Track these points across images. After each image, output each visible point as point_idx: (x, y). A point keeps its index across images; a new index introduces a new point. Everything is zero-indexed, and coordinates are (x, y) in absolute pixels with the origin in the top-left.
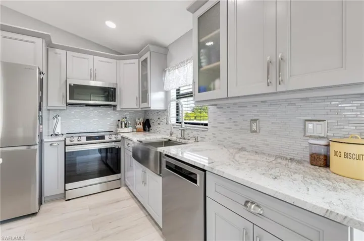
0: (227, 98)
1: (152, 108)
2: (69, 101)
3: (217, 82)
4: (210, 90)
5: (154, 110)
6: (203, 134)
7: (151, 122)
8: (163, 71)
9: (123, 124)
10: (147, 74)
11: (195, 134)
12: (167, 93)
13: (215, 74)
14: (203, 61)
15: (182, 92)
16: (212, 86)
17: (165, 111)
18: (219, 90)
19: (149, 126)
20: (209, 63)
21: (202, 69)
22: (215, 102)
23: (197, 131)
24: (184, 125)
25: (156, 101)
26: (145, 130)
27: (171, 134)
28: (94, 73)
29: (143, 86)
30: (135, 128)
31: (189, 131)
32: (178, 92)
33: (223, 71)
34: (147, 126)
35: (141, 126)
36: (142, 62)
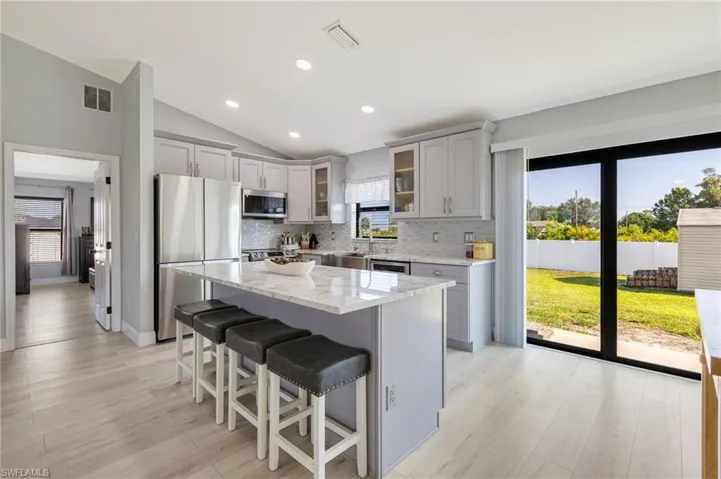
0: (419, 218)
1: (333, 222)
2: (245, 214)
3: (411, 205)
4: (403, 211)
5: (335, 225)
6: (392, 247)
7: (318, 237)
8: (343, 182)
9: (290, 239)
10: (326, 185)
12: (346, 206)
13: (410, 199)
14: (399, 187)
15: (362, 206)
16: (406, 207)
17: (344, 226)
18: (412, 211)
19: (317, 243)
21: (397, 193)
22: (407, 221)
24: (372, 239)
25: (336, 213)
26: (311, 247)
27: (355, 249)
28: (263, 181)
29: (318, 197)
30: (300, 244)
31: (377, 245)
32: (358, 205)
33: (416, 198)
34: (314, 242)
35: (308, 243)
36: (317, 171)
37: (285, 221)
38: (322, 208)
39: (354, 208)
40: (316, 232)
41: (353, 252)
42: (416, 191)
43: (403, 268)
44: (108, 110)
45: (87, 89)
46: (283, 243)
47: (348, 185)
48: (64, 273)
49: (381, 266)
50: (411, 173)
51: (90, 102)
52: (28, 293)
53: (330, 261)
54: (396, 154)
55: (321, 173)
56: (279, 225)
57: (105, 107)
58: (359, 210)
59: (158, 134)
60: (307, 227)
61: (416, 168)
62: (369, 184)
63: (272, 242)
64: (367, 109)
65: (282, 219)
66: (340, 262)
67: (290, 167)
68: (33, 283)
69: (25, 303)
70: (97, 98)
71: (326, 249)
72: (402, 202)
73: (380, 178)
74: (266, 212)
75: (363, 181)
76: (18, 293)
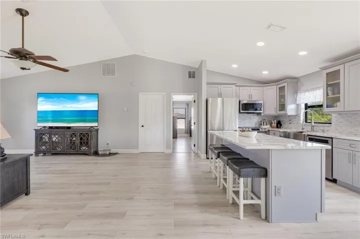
0: (344, 111)
1: (288, 114)
2: (242, 111)
3: (338, 104)
4: (334, 107)
6: (328, 128)
7: (282, 122)
8: (296, 92)
9: (265, 123)
10: (285, 95)
11: (322, 128)
12: (298, 106)
13: (338, 100)
14: (330, 93)
15: (308, 105)
16: (335, 105)
17: (297, 116)
18: (339, 106)
19: (281, 125)
20: (334, 94)
21: (328, 97)
22: (340, 113)
23: (323, 127)
24: (313, 124)
25: (291, 109)
26: (277, 127)
27: (303, 129)
28: (250, 96)
29: (280, 101)
30: (271, 126)
31: (317, 128)
32: (306, 105)
33: (342, 99)
34: (279, 125)
35: (275, 125)
36: (279, 88)
37: (262, 114)
38: (282, 107)
39: (303, 106)
40: (281, 119)
41: (301, 130)
42: (341, 95)
43: (327, 141)
44: (195, 78)
45: (189, 72)
46: (261, 125)
47: (299, 94)
48: (186, 133)
49: (312, 139)
50: (338, 84)
51: (190, 77)
52: (177, 138)
53: (287, 135)
54: (327, 74)
55: (282, 89)
56: (259, 116)
57: (194, 77)
58: (307, 107)
59: (208, 84)
60: (275, 117)
61: (341, 80)
62: (312, 93)
63: (256, 124)
64: (303, 53)
65: (261, 113)
66: (292, 136)
67: (265, 88)
68: (178, 135)
69: (176, 141)
70: (192, 75)
71: (286, 128)
72: (332, 101)
73: (319, 88)
74: (256, 110)
75: (308, 91)
76: (173, 138)
